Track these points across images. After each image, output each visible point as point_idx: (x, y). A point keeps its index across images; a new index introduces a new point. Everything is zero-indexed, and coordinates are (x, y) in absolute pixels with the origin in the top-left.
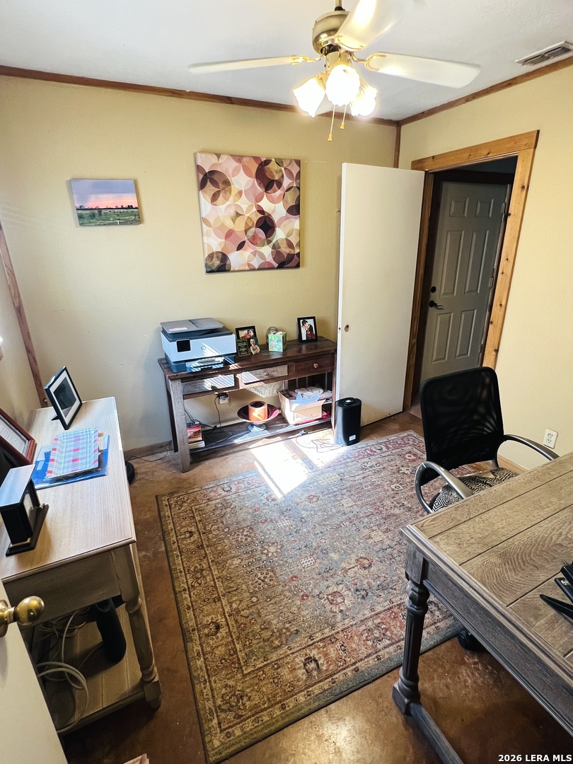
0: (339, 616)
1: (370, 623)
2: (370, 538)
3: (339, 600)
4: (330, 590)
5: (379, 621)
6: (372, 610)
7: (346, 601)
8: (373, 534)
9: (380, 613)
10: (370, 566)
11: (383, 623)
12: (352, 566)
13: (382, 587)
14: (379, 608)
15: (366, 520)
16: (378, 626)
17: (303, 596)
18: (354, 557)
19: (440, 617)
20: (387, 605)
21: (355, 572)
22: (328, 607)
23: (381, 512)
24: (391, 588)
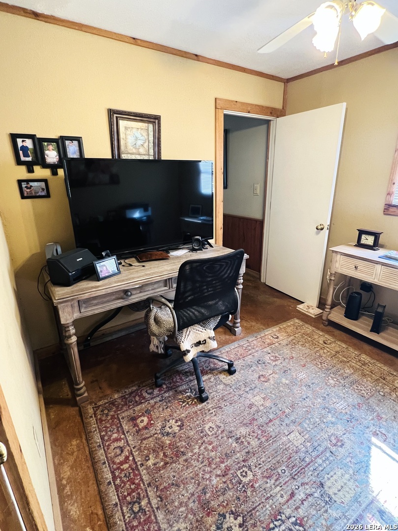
2: (264, 398)
3: (272, 358)
4: (279, 362)
8: (262, 402)
10: (259, 377)
12: (271, 376)
14: (250, 357)
15: (271, 417)
16: (250, 350)
17: (293, 358)
18: (272, 381)
20: (246, 359)
21: (268, 372)
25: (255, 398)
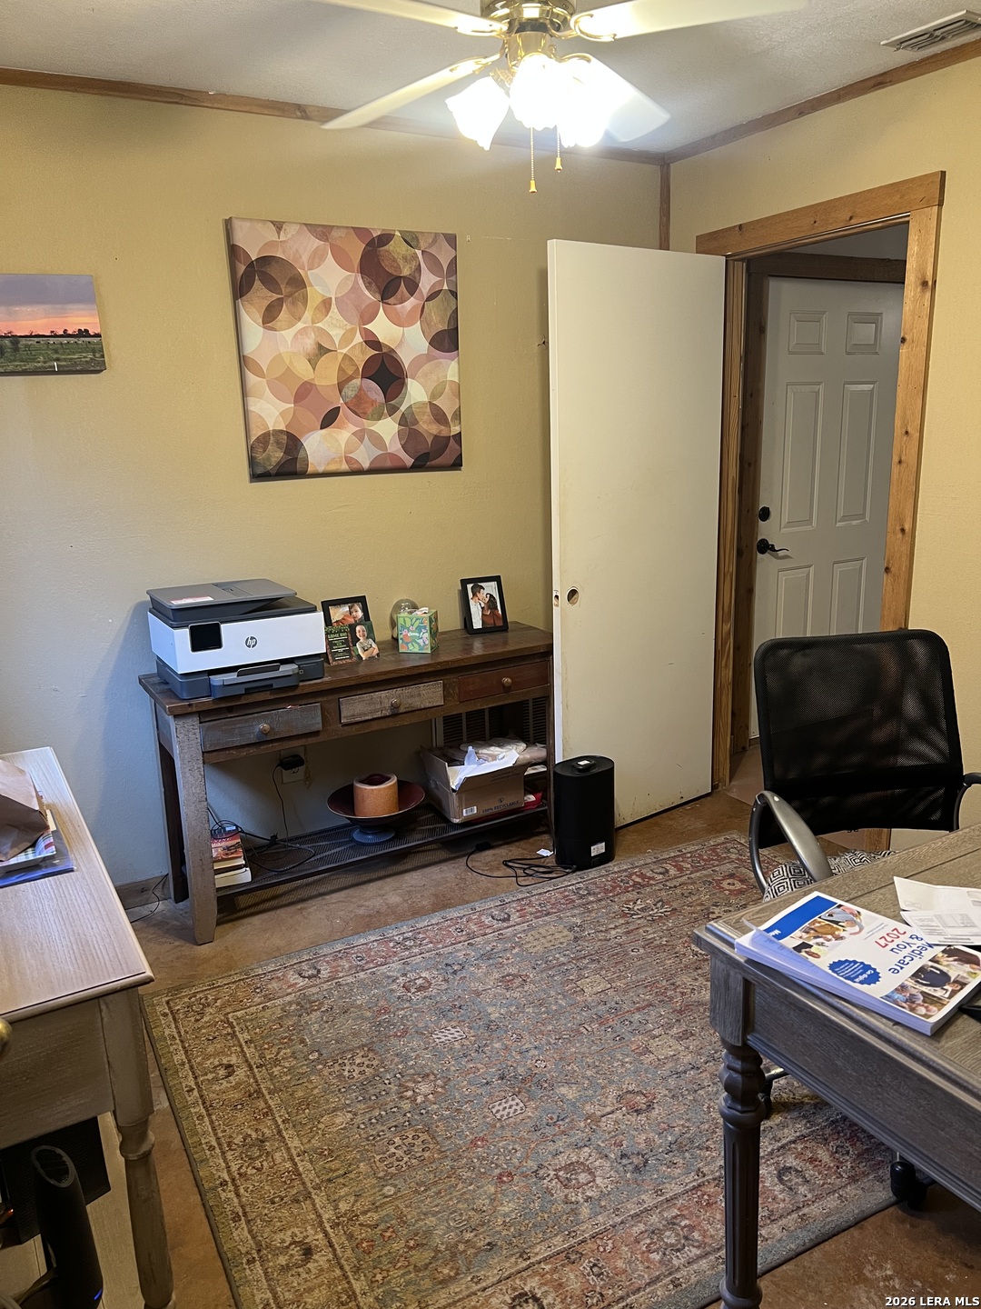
0: (585, 1211)
1: (654, 1219)
2: (647, 1051)
3: (583, 1177)
4: (562, 1160)
5: (675, 1212)
6: (659, 1192)
7: (599, 1180)
8: (654, 1044)
9: (675, 1197)
10: (650, 1107)
11: (683, 1217)
12: (608, 1109)
13: (678, 1147)
14: (672, 1189)
15: (637, 1016)
16: (672, 1223)
17: (500, 1176)
18: (613, 1092)
19: (809, 1196)
20: (691, 1180)
21: (616, 1122)
22: (559, 1194)
23: (671, 998)
24: (699, 1148)
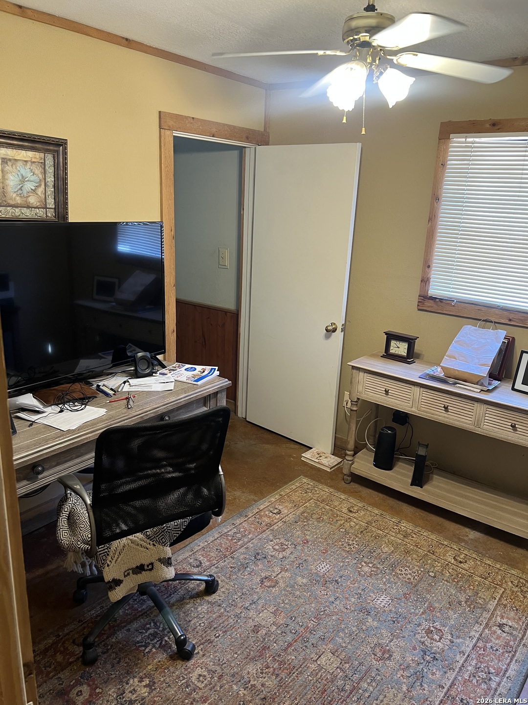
0: (271, 537)
1: (246, 540)
3: (277, 547)
4: (288, 551)
5: (239, 543)
6: (247, 548)
7: (271, 547)
9: (240, 548)
10: (262, 582)
11: (235, 543)
13: (245, 566)
14: (242, 550)
16: (239, 540)
18: (282, 584)
25: (261, 615)
